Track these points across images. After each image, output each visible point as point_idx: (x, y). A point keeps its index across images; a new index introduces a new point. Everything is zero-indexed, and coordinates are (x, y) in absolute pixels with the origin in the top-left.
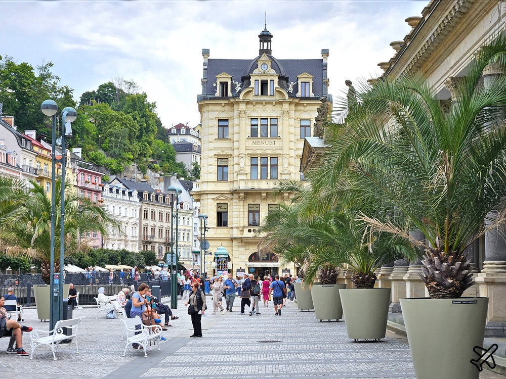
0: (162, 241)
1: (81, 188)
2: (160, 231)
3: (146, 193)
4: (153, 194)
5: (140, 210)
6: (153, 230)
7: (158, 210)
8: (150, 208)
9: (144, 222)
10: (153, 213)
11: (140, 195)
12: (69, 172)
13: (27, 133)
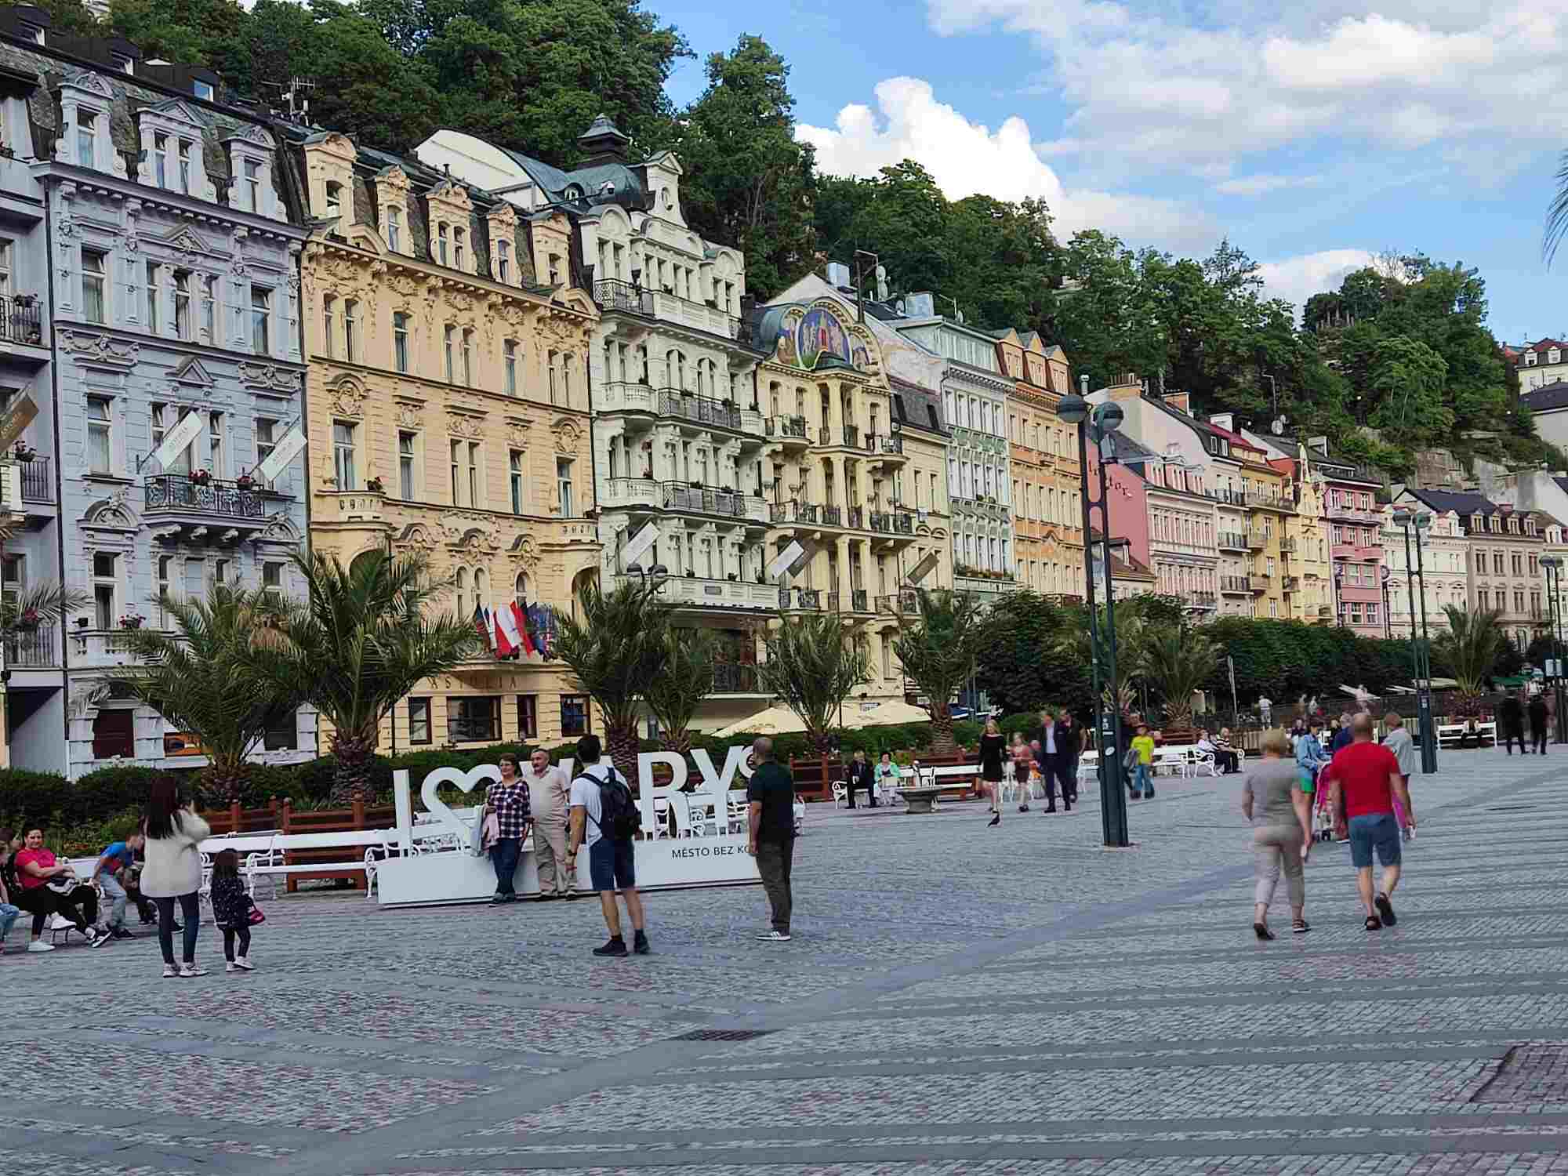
0: (1526, 618)
1: (1333, 521)
2: (1518, 596)
3: (1477, 517)
4: (1495, 518)
5: (1468, 555)
6: (1501, 595)
7: (1508, 549)
8: (1489, 548)
9: (1478, 581)
10: (1498, 558)
11: (1464, 521)
12: (1306, 490)
13: (1214, 419)
